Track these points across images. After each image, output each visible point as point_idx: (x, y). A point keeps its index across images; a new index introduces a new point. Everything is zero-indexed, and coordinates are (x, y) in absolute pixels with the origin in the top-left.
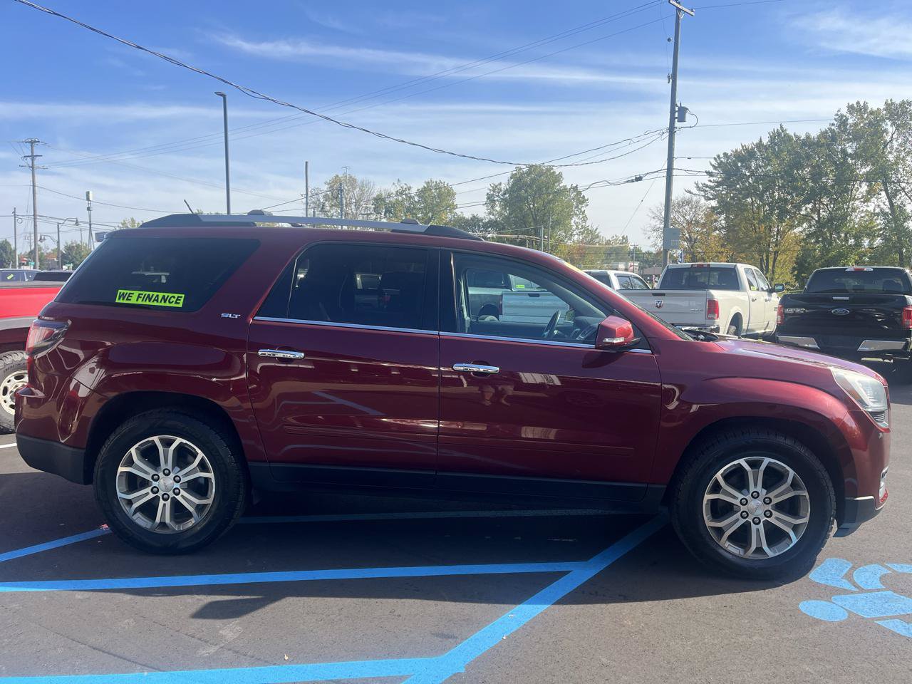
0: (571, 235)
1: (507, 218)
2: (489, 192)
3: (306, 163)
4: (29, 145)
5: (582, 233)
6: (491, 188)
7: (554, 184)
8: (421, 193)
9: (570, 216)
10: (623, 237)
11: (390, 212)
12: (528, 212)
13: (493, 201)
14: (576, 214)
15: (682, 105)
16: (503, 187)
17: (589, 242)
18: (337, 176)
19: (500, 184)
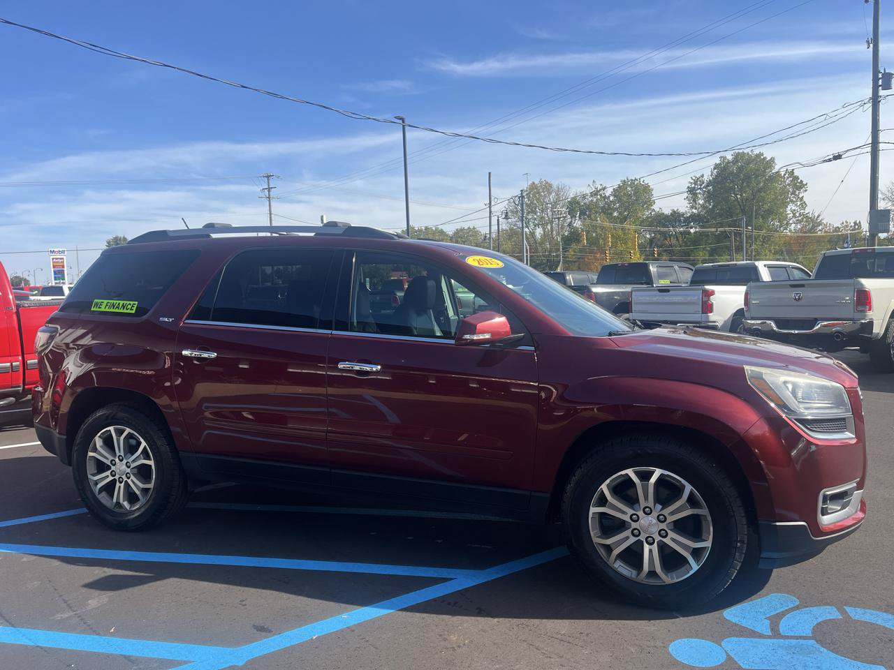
0: (787, 224)
1: (712, 211)
2: (690, 185)
3: (490, 173)
4: (266, 179)
5: (800, 222)
6: (692, 181)
7: (764, 171)
8: (616, 192)
9: (785, 204)
10: (855, 223)
11: (585, 214)
12: (736, 203)
13: (695, 194)
14: (792, 201)
15: (887, 72)
16: (706, 178)
17: (809, 231)
18: (534, 183)
19: (702, 176)
